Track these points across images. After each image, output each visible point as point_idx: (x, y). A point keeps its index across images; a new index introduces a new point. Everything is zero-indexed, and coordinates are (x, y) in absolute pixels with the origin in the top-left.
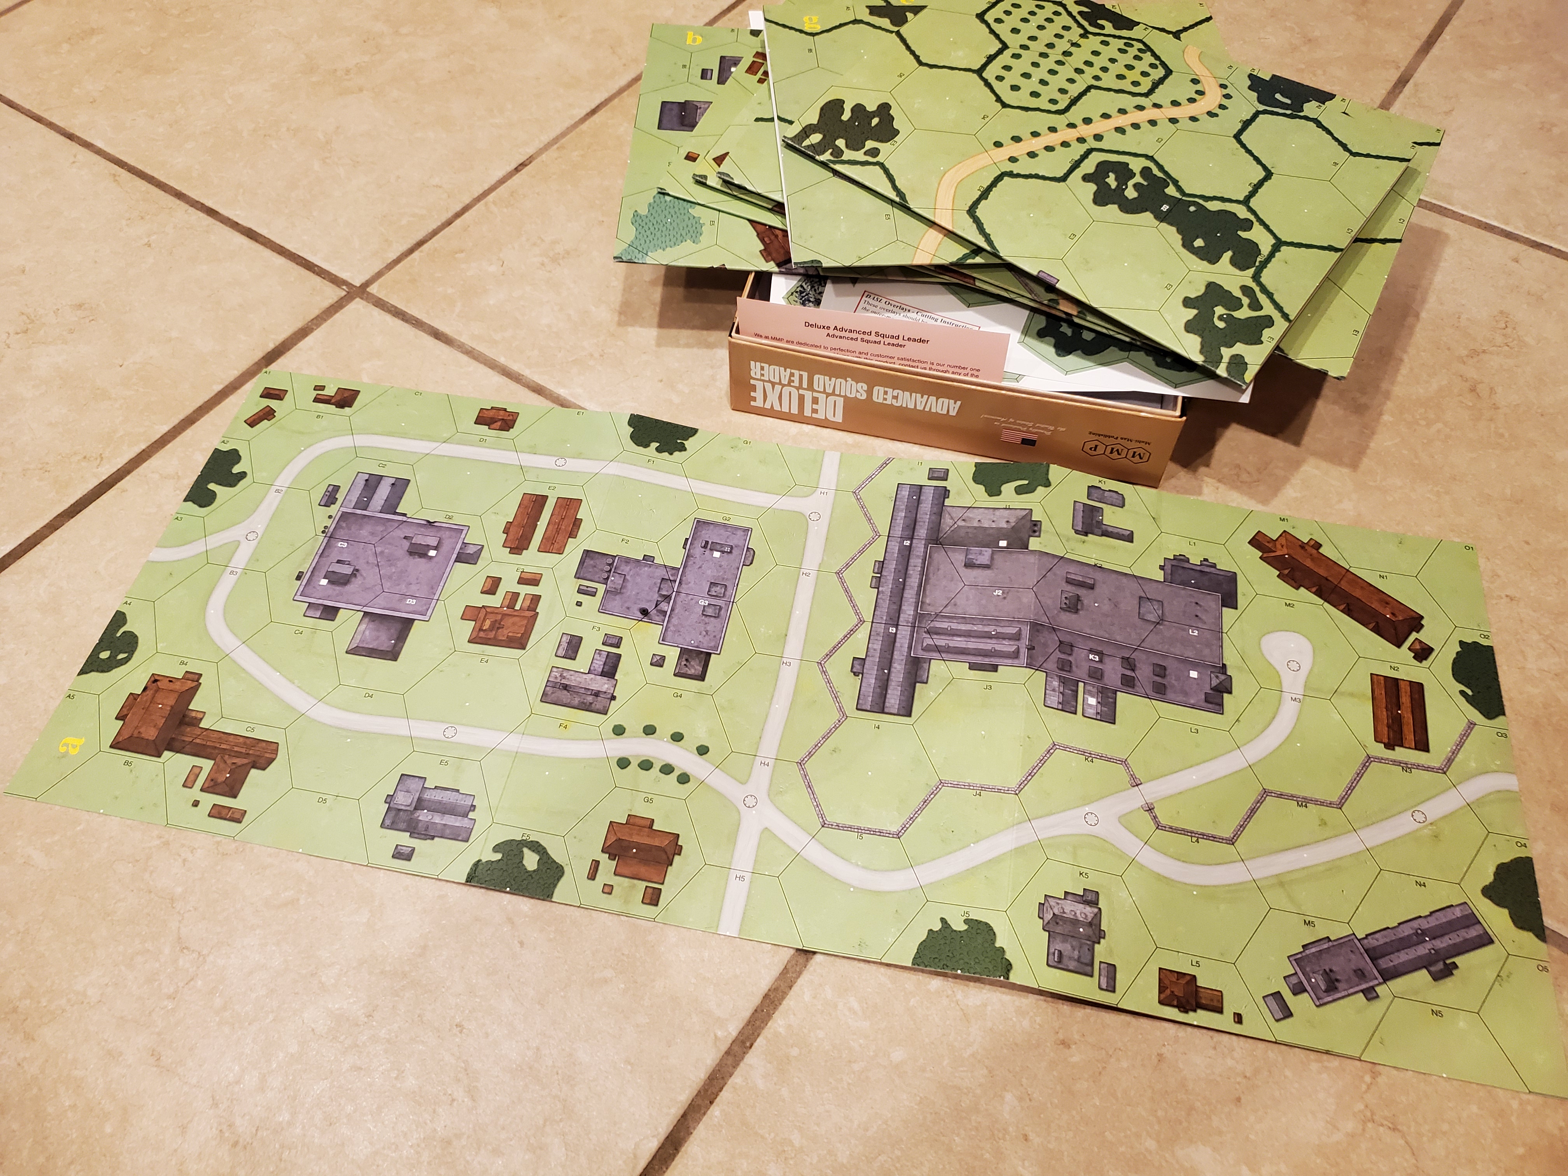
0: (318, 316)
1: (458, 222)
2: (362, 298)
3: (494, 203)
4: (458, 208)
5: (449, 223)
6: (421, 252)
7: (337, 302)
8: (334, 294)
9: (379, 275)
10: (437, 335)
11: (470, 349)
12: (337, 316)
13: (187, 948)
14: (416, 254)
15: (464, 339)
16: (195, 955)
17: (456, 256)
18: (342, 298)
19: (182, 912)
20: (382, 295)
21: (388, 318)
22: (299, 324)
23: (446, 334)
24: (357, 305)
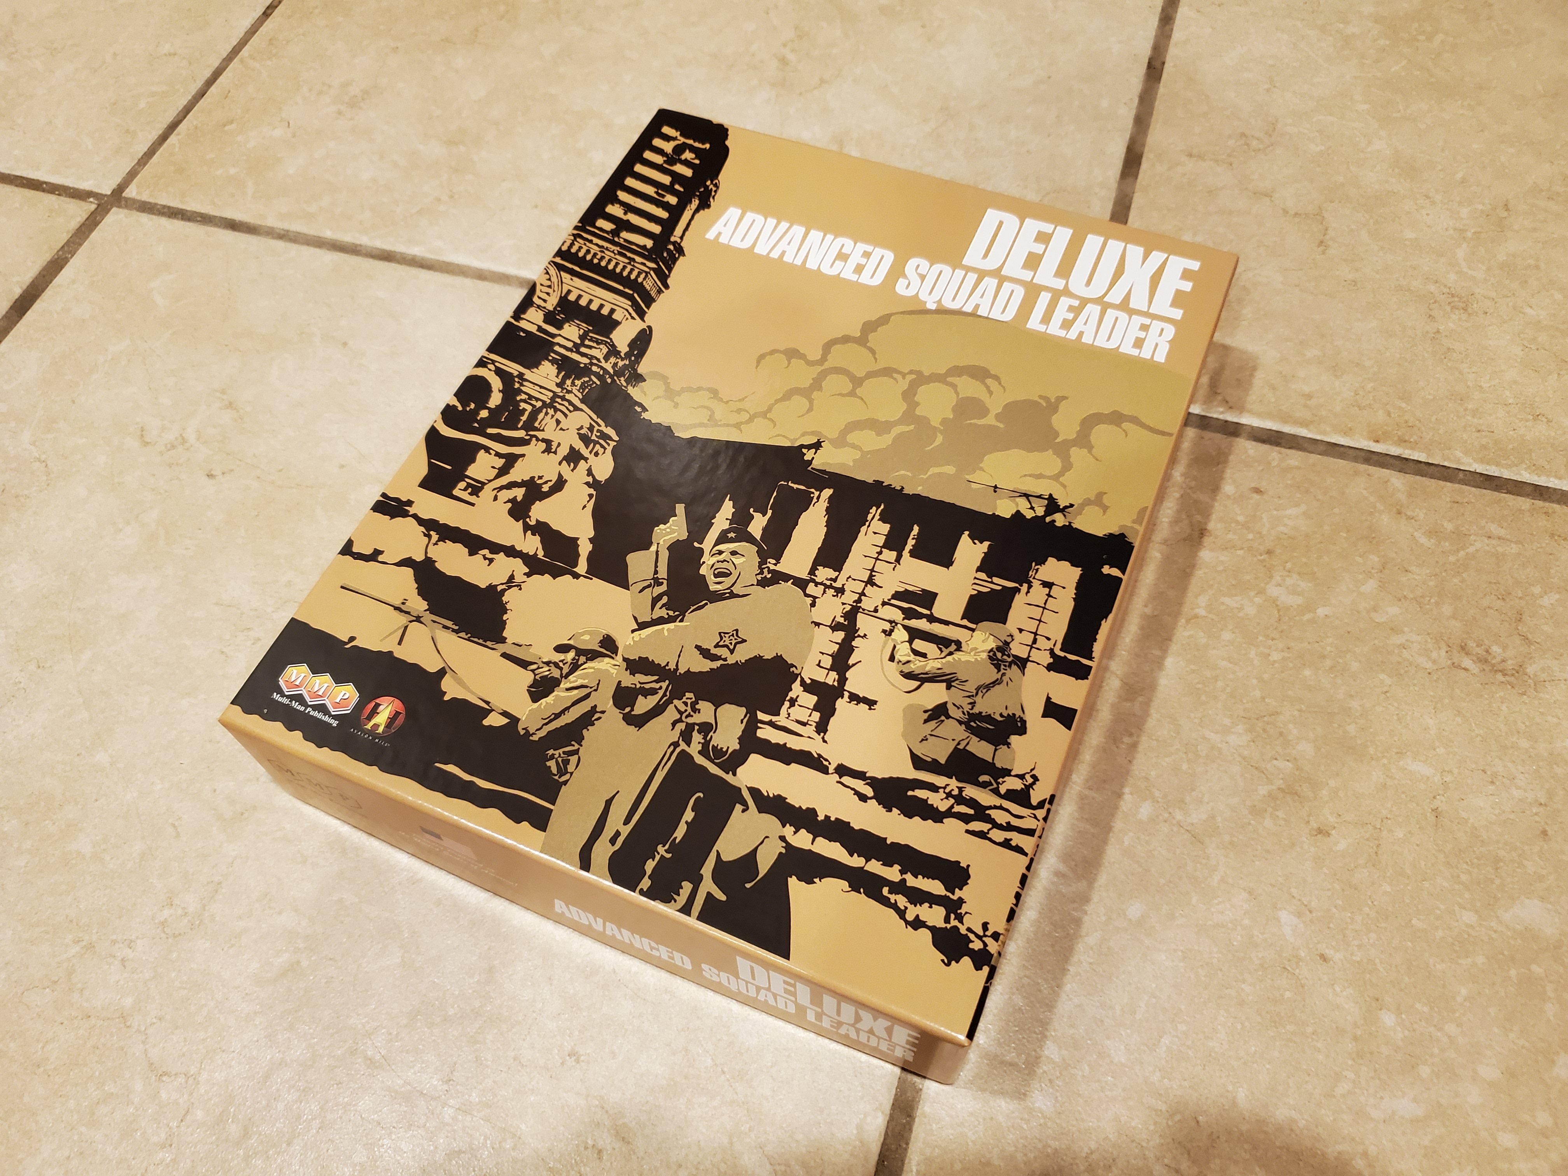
0: (68, 241)
1: (213, 89)
2: (119, 207)
3: (252, 57)
4: (207, 74)
5: (201, 94)
6: (178, 134)
7: (87, 219)
8: (79, 211)
9: (132, 175)
10: (233, 226)
11: (282, 232)
12: (94, 235)
13: (165, 1074)
14: (173, 139)
15: (271, 222)
16: (181, 1079)
17: (226, 128)
18: (92, 213)
19: (143, 1029)
20: (145, 197)
21: (164, 221)
22: (47, 257)
23: (246, 223)
24: (116, 217)
